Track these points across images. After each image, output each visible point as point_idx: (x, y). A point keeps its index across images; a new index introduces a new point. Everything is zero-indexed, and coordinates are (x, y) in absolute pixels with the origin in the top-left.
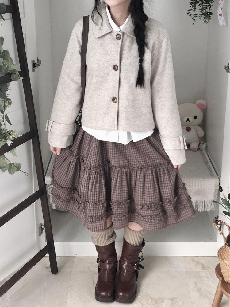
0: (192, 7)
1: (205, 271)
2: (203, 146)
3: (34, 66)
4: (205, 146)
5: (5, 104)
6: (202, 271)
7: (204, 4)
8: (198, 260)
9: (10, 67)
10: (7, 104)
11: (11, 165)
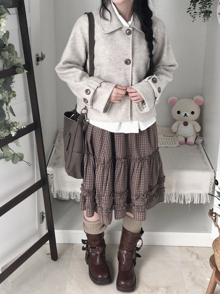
0: (192, 5)
1: (199, 261)
2: (200, 141)
3: (38, 59)
4: (202, 140)
5: (10, 96)
6: (196, 261)
7: (203, 3)
8: (193, 250)
9: (15, 60)
10: (11, 96)
11: (14, 154)
